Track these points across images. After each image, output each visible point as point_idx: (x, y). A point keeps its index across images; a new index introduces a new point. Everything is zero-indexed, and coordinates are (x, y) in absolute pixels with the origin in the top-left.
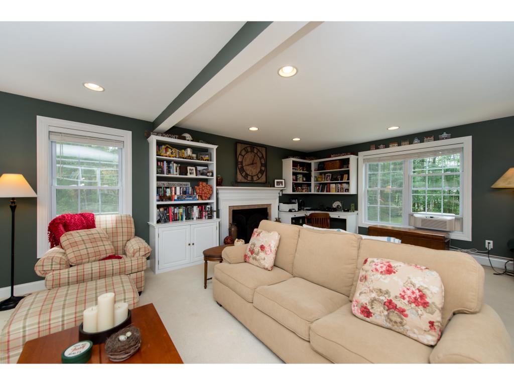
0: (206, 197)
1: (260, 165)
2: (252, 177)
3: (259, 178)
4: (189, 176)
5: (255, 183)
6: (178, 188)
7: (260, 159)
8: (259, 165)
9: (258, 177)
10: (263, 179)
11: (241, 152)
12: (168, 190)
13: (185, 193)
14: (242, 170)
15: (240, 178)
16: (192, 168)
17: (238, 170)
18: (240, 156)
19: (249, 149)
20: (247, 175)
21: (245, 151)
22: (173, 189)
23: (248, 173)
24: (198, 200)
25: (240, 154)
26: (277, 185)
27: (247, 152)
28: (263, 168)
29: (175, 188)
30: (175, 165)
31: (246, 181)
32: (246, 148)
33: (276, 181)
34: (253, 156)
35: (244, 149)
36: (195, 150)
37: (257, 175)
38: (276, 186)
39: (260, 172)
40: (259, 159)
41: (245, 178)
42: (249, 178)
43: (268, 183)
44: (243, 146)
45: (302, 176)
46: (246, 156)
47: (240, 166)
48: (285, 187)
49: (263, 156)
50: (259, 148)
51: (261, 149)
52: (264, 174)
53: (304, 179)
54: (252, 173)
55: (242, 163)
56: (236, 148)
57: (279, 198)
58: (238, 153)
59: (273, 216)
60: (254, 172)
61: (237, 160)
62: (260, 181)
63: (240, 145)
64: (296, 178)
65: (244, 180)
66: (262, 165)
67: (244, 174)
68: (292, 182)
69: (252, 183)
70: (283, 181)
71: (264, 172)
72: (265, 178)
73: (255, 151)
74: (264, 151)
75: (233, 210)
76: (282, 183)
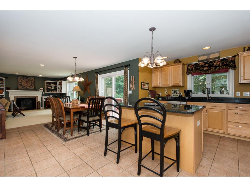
1: (31, 83)
3: (30, 88)
7: (31, 81)
10: (33, 88)
11: (21, 79)
14: (21, 85)
15: (20, 87)
18: (20, 81)
20: (24, 87)
23: (25, 86)
27: (24, 79)
28: (33, 84)
31: (23, 88)
33: (40, 88)
35: (22, 78)
38: (40, 90)
39: (31, 86)
41: (23, 87)
42: (25, 88)
43: (35, 89)
44: (22, 77)
45: (54, 87)
46: (23, 80)
47: (20, 84)
48: (43, 91)
49: (32, 80)
50: (30, 78)
51: (31, 78)
52: (34, 86)
53: (56, 88)
54: (27, 86)
55: (21, 83)
56: (18, 78)
57: (42, 94)
58: (19, 80)
59: (38, 100)
60: (28, 85)
61: (18, 82)
62: (31, 89)
63: (20, 77)
64: (52, 87)
65: (22, 88)
66: (32, 83)
67: (22, 86)
68: (46, 89)
69: (27, 89)
70: (43, 88)
71: (33, 85)
72: (34, 87)
73: (28, 79)
74: (33, 79)
75: (17, 98)
76: (42, 89)
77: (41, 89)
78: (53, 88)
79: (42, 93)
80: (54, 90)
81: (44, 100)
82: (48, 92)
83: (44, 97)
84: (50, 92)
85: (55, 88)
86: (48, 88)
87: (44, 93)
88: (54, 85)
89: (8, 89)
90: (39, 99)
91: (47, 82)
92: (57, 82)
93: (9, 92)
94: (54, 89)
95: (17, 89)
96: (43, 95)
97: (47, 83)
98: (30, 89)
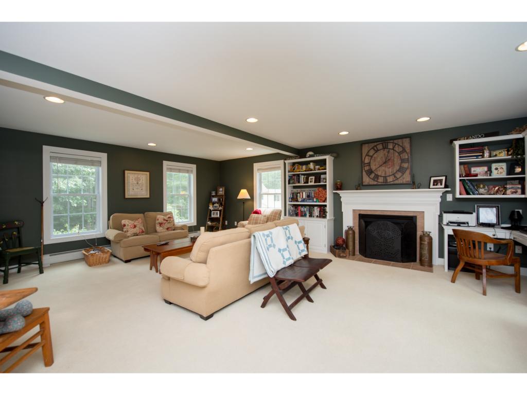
0: (321, 200)
1: (400, 162)
2: (385, 177)
3: (397, 179)
4: (310, 184)
5: (391, 185)
6: (304, 193)
7: (399, 153)
8: (397, 161)
9: (395, 177)
10: (407, 178)
11: (368, 152)
12: (299, 194)
13: (308, 196)
14: (370, 172)
15: (367, 180)
16: (312, 177)
17: (364, 173)
18: (367, 157)
19: (380, 147)
20: (377, 176)
21: (374, 149)
22: (301, 193)
23: (379, 173)
24: (316, 202)
25: (367, 155)
26: (434, 185)
27: (377, 151)
28: (405, 165)
29: (302, 193)
30: (302, 176)
31: (375, 183)
32: (376, 146)
33: (433, 179)
34: (386, 154)
35: (373, 148)
36: (316, 162)
37: (393, 174)
38: (431, 186)
40: (397, 154)
41: (373, 179)
42: (381, 180)
43: (414, 183)
44: (373, 145)
45: (504, 165)
46: (375, 155)
47: (367, 168)
48: (446, 186)
49: (404, 150)
50: (396, 141)
51: (400, 141)
52: (408, 172)
53: (518, 170)
54: (385, 174)
55: (369, 164)
56: (361, 149)
57: (441, 203)
58: (364, 155)
59: (426, 229)
60: (389, 171)
61: (362, 162)
62: (399, 181)
63: (367, 145)
64: (490, 170)
65: (372, 182)
66: (403, 161)
67: (372, 176)
68: (458, 178)
69: (386, 185)
70: (444, 178)
71: (407, 169)
72: (409, 176)
73: (391, 146)
74: (406, 143)
75: (359, 215)
76: (441, 181)
77: (435, 181)
78: (499, 171)
79: (440, 200)
80: (502, 182)
81: (448, 231)
82: (468, 193)
83: (447, 217)
84: (481, 191)
85: (510, 171)
86: (468, 175)
87: (449, 198)
88: (503, 155)
89: (338, 186)
90: (429, 225)
91: (461, 146)
92: (520, 136)
93: (341, 197)
94: (504, 175)
95: (360, 186)
96: (446, 208)
97: (460, 152)
98: (396, 182)
